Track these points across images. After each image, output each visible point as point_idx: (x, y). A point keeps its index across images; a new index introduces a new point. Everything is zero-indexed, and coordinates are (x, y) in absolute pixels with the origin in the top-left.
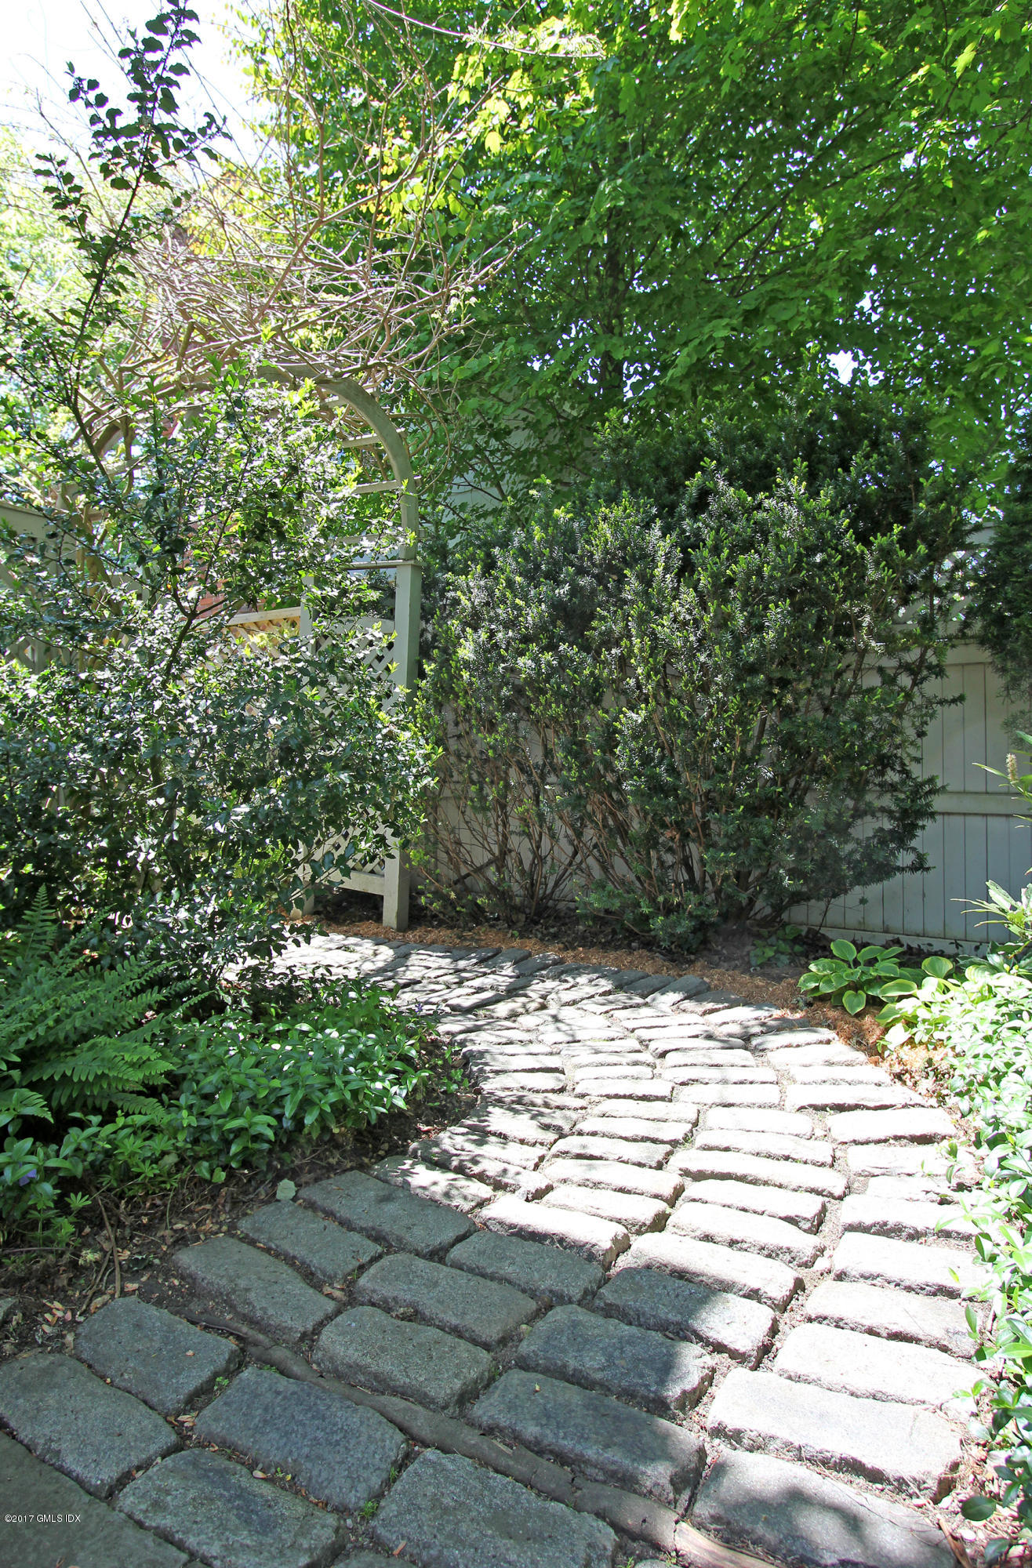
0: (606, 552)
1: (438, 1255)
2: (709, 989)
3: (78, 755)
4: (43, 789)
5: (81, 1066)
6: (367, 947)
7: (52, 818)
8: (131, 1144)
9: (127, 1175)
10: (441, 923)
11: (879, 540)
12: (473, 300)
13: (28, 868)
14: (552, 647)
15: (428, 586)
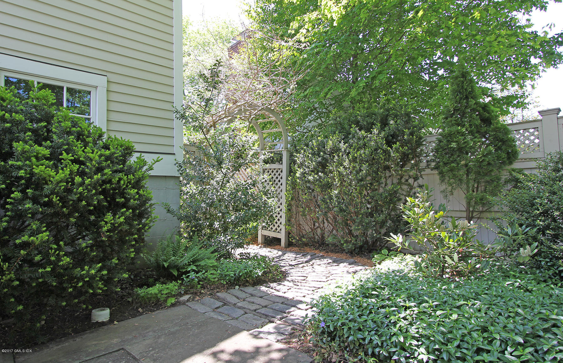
0: (330, 148)
1: (261, 297)
2: (356, 262)
3: (203, 205)
4: (196, 212)
5: (202, 263)
6: (276, 251)
7: (198, 218)
8: (210, 276)
9: (209, 280)
10: (297, 246)
11: (394, 146)
12: (296, 86)
13: (194, 229)
14: (317, 174)
15: (291, 155)
